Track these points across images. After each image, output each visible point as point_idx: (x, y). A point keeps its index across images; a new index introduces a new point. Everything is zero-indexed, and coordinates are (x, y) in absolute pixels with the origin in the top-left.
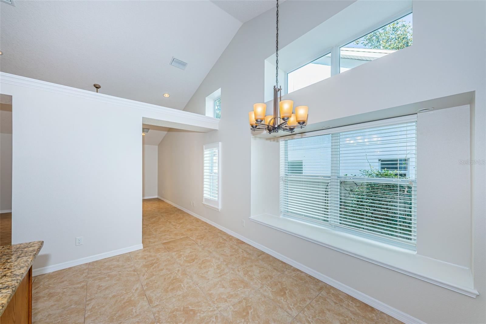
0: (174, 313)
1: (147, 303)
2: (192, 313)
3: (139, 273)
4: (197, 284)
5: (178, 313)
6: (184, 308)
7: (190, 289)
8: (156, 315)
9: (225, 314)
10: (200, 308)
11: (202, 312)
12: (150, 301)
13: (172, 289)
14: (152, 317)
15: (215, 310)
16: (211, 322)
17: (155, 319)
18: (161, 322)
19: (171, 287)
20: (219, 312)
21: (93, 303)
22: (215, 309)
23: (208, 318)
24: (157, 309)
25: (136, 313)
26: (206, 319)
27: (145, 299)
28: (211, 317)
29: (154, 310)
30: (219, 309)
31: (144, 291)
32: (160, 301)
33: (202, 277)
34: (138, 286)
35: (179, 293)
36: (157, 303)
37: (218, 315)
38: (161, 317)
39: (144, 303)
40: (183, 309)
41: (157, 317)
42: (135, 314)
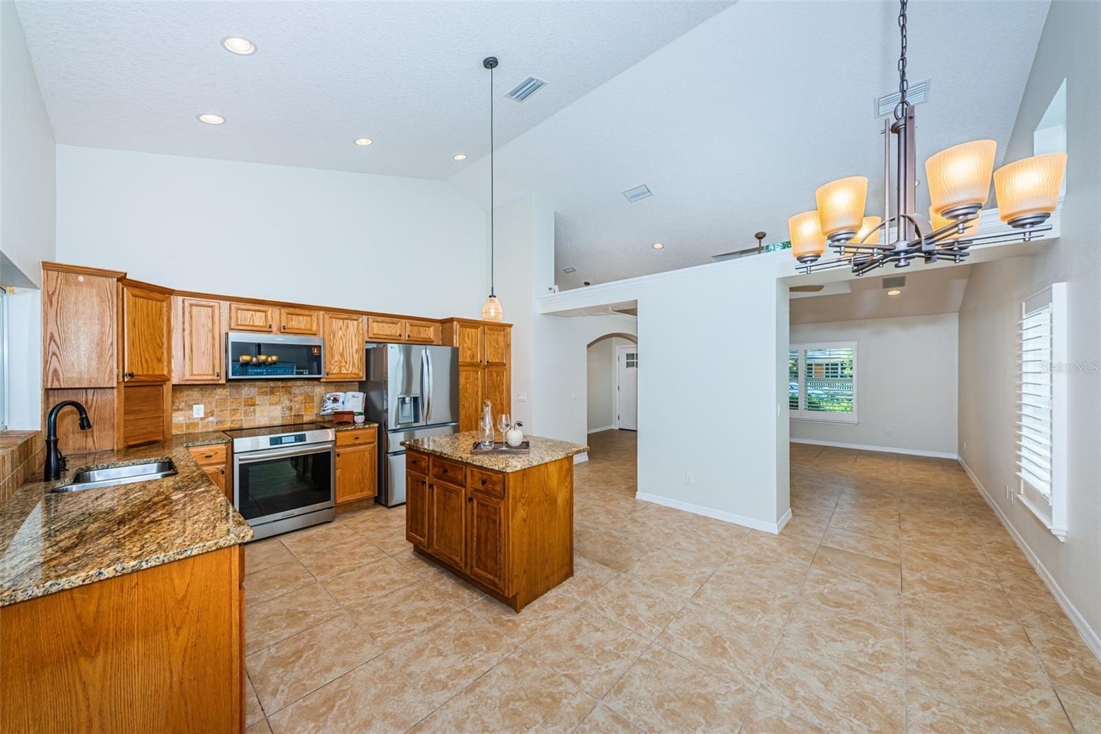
0: (702, 629)
1: (692, 593)
2: (720, 650)
3: (729, 558)
4: (783, 636)
5: (706, 632)
6: (720, 637)
7: (763, 629)
8: (685, 611)
9: (759, 704)
10: (737, 659)
11: (732, 664)
12: (697, 594)
13: (739, 608)
14: (679, 609)
15: (752, 683)
16: (727, 685)
17: (678, 613)
18: (679, 620)
19: (741, 604)
20: (755, 691)
21: (657, 553)
22: (758, 684)
23: (729, 678)
24: (693, 608)
25: (672, 591)
26: (723, 675)
27: (697, 588)
28: (736, 682)
29: (690, 606)
30: (760, 690)
31: (706, 581)
32: (707, 604)
33: (811, 636)
34: (709, 571)
35: (742, 619)
36: (701, 603)
37: (748, 693)
38: (685, 617)
39: (691, 591)
40: (717, 637)
41: (682, 613)
42: (670, 592)
